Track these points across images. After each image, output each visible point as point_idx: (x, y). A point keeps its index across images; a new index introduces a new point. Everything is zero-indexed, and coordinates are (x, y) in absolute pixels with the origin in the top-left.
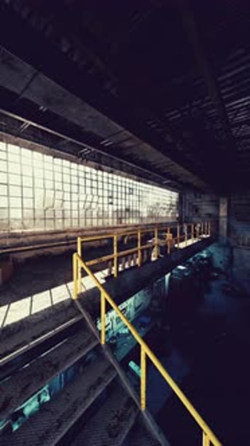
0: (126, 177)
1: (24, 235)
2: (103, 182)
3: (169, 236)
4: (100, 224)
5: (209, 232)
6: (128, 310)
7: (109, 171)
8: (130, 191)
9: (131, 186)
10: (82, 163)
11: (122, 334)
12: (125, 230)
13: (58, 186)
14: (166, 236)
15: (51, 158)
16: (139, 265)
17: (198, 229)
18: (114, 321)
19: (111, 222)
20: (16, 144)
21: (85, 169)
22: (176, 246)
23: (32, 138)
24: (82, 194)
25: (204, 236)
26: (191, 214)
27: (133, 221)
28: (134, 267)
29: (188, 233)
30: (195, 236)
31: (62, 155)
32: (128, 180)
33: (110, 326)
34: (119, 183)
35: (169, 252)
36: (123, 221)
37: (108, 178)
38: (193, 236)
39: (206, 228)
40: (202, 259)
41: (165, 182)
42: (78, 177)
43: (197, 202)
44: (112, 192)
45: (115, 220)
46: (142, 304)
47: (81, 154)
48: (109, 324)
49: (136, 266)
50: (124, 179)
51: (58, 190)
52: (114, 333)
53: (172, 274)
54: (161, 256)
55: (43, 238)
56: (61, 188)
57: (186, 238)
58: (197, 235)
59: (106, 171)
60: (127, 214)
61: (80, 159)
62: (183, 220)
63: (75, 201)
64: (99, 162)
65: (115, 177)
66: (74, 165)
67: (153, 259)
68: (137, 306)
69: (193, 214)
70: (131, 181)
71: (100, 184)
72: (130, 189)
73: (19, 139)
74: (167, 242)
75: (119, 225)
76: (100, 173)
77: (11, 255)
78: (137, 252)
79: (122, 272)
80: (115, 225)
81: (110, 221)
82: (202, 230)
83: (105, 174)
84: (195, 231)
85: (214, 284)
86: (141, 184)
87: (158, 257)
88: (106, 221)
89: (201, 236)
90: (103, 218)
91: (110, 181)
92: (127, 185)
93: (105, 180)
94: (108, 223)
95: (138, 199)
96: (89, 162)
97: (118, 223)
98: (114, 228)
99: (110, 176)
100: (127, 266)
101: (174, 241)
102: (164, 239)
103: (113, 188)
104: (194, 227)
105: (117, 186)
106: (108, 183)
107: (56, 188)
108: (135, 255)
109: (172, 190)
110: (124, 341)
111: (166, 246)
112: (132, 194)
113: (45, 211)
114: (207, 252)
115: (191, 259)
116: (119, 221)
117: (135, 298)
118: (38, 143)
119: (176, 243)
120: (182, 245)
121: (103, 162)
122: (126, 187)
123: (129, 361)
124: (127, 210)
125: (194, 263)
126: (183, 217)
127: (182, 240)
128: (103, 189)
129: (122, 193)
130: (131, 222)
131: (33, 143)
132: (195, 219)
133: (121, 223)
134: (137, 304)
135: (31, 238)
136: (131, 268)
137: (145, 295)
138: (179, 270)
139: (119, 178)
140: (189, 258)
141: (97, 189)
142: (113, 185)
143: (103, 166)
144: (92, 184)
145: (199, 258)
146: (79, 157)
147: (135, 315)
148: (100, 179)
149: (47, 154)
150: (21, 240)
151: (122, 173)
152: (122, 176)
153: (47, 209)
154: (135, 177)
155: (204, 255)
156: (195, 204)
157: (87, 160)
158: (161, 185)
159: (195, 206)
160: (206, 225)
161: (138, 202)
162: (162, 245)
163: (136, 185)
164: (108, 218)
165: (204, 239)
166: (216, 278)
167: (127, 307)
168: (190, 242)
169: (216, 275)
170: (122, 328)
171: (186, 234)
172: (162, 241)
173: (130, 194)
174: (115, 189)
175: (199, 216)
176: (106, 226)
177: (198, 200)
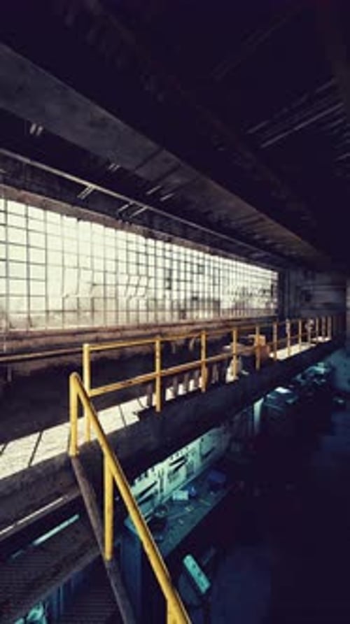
0: (193, 248)
1: (29, 335)
2: (155, 256)
3: (260, 339)
4: (151, 319)
5: (329, 332)
6: (190, 459)
7: (167, 239)
8: (198, 270)
9: (201, 262)
10: (122, 228)
11: (176, 500)
12: (191, 328)
13: (85, 262)
14: (253, 339)
15: (74, 220)
16: (204, 390)
17: (309, 329)
18: (165, 477)
19: (168, 317)
20: (20, 200)
21: (127, 236)
22: (272, 355)
23: (44, 190)
24: (122, 273)
25: (320, 339)
26: (298, 305)
27: (203, 315)
28: (194, 392)
29: (292, 335)
30: (305, 340)
31: (92, 215)
32: (195, 253)
33: (157, 487)
34: (182, 258)
35: (258, 365)
36: (188, 314)
37: (164, 250)
38: (300, 340)
39: (323, 327)
40: (318, 376)
41: (256, 255)
42: (117, 248)
43: (308, 286)
44: (171, 271)
45: (176, 314)
46: (213, 449)
47: (120, 214)
48: (155, 483)
49: (198, 391)
50: (189, 251)
51: (85, 269)
52: (163, 498)
53: (265, 401)
54: (245, 373)
55: (60, 340)
56: (89, 266)
57: (289, 343)
58: (309, 338)
59: (160, 240)
60: (195, 303)
61: (120, 221)
62: (286, 314)
63: (111, 285)
64: (151, 225)
65: (175, 248)
66: (111, 231)
67: (230, 378)
68: (204, 452)
69: (302, 305)
70: (201, 254)
71: (151, 259)
72: (199, 265)
73: (23, 193)
74: (255, 349)
75: (182, 321)
76: (151, 242)
77: (9, 366)
78: (199, 368)
79: (170, 401)
80: (175, 320)
81: (168, 314)
82: (317, 329)
83: (160, 244)
84: (304, 330)
85: (338, 418)
86: (216, 258)
87: (239, 374)
88: (160, 314)
89: (315, 339)
90: (156, 310)
91: (168, 254)
92: (195, 261)
93: (160, 253)
94: (164, 319)
95: (211, 281)
96: (134, 226)
97: (180, 318)
98: (174, 325)
99: (168, 246)
100: (181, 391)
101: (268, 348)
102: (252, 344)
103: (172, 264)
104: (303, 324)
105: (179, 261)
106: (164, 257)
107: (82, 265)
108: (196, 373)
109: (267, 268)
110: (180, 514)
111: (253, 357)
112: (203, 273)
113: (63, 299)
114: (326, 365)
115: (299, 377)
116: (182, 315)
117: (202, 440)
118: (54, 198)
119: (272, 350)
120: (282, 354)
121: (157, 226)
122: (192, 264)
123: (184, 557)
124: (194, 299)
125: (303, 382)
126: (286, 309)
127: (282, 346)
128: (156, 266)
129: (185, 272)
130: (201, 316)
131: (46, 198)
132: (304, 313)
133: (184, 317)
134: (205, 450)
135: (42, 341)
136: (189, 395)
137: (219, 435)
138: (278, 394)
139: (182, 249)
140: (295, 375)
141: (147, 266)
142: (171, 259)
143: (156, 232)
144: (138, 258)
145: (312, 375)
146: (117, 219)
147: (202, 467)
148: (151, 251)
149: (68, 215)
150: (25, 343)
151: (186, 242)
152: (187, 246)
153: (67, 296)
154: (208, 248)
155: (321, 369)
156: (305, 288)
157: (131, 223)
158: (250, 260)
159: (305, 292)
160: (324, 320)
161: (212, 287)
162: (247, 354)
163: (209, 260)
164: (163, 309)
165: (320, 344)
166: (341, 408)
167: (187, 455)
168: (295, 350)
169: (341, 401)
170: (178, 490)
171: (289, 336)
172: (248, 348)
173: (198, 273)
174: (175, 267)
175: (312, 308)
176: (161, 322)
177: (310, 282)
